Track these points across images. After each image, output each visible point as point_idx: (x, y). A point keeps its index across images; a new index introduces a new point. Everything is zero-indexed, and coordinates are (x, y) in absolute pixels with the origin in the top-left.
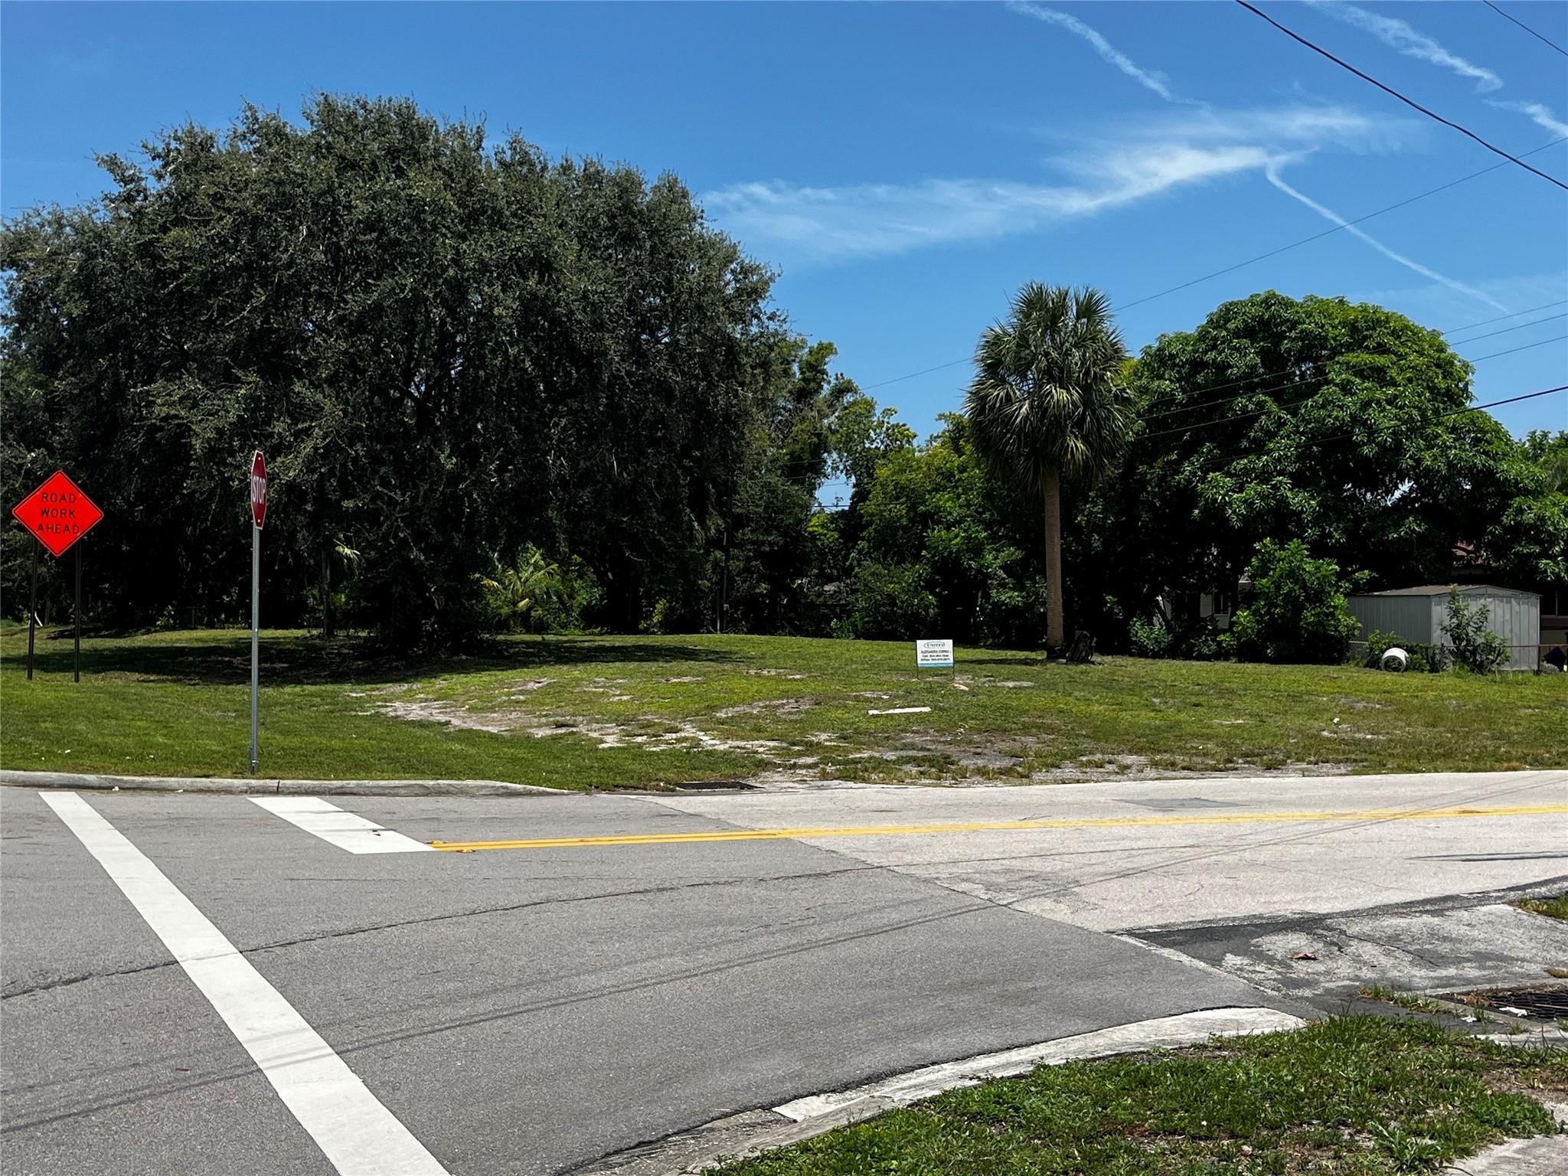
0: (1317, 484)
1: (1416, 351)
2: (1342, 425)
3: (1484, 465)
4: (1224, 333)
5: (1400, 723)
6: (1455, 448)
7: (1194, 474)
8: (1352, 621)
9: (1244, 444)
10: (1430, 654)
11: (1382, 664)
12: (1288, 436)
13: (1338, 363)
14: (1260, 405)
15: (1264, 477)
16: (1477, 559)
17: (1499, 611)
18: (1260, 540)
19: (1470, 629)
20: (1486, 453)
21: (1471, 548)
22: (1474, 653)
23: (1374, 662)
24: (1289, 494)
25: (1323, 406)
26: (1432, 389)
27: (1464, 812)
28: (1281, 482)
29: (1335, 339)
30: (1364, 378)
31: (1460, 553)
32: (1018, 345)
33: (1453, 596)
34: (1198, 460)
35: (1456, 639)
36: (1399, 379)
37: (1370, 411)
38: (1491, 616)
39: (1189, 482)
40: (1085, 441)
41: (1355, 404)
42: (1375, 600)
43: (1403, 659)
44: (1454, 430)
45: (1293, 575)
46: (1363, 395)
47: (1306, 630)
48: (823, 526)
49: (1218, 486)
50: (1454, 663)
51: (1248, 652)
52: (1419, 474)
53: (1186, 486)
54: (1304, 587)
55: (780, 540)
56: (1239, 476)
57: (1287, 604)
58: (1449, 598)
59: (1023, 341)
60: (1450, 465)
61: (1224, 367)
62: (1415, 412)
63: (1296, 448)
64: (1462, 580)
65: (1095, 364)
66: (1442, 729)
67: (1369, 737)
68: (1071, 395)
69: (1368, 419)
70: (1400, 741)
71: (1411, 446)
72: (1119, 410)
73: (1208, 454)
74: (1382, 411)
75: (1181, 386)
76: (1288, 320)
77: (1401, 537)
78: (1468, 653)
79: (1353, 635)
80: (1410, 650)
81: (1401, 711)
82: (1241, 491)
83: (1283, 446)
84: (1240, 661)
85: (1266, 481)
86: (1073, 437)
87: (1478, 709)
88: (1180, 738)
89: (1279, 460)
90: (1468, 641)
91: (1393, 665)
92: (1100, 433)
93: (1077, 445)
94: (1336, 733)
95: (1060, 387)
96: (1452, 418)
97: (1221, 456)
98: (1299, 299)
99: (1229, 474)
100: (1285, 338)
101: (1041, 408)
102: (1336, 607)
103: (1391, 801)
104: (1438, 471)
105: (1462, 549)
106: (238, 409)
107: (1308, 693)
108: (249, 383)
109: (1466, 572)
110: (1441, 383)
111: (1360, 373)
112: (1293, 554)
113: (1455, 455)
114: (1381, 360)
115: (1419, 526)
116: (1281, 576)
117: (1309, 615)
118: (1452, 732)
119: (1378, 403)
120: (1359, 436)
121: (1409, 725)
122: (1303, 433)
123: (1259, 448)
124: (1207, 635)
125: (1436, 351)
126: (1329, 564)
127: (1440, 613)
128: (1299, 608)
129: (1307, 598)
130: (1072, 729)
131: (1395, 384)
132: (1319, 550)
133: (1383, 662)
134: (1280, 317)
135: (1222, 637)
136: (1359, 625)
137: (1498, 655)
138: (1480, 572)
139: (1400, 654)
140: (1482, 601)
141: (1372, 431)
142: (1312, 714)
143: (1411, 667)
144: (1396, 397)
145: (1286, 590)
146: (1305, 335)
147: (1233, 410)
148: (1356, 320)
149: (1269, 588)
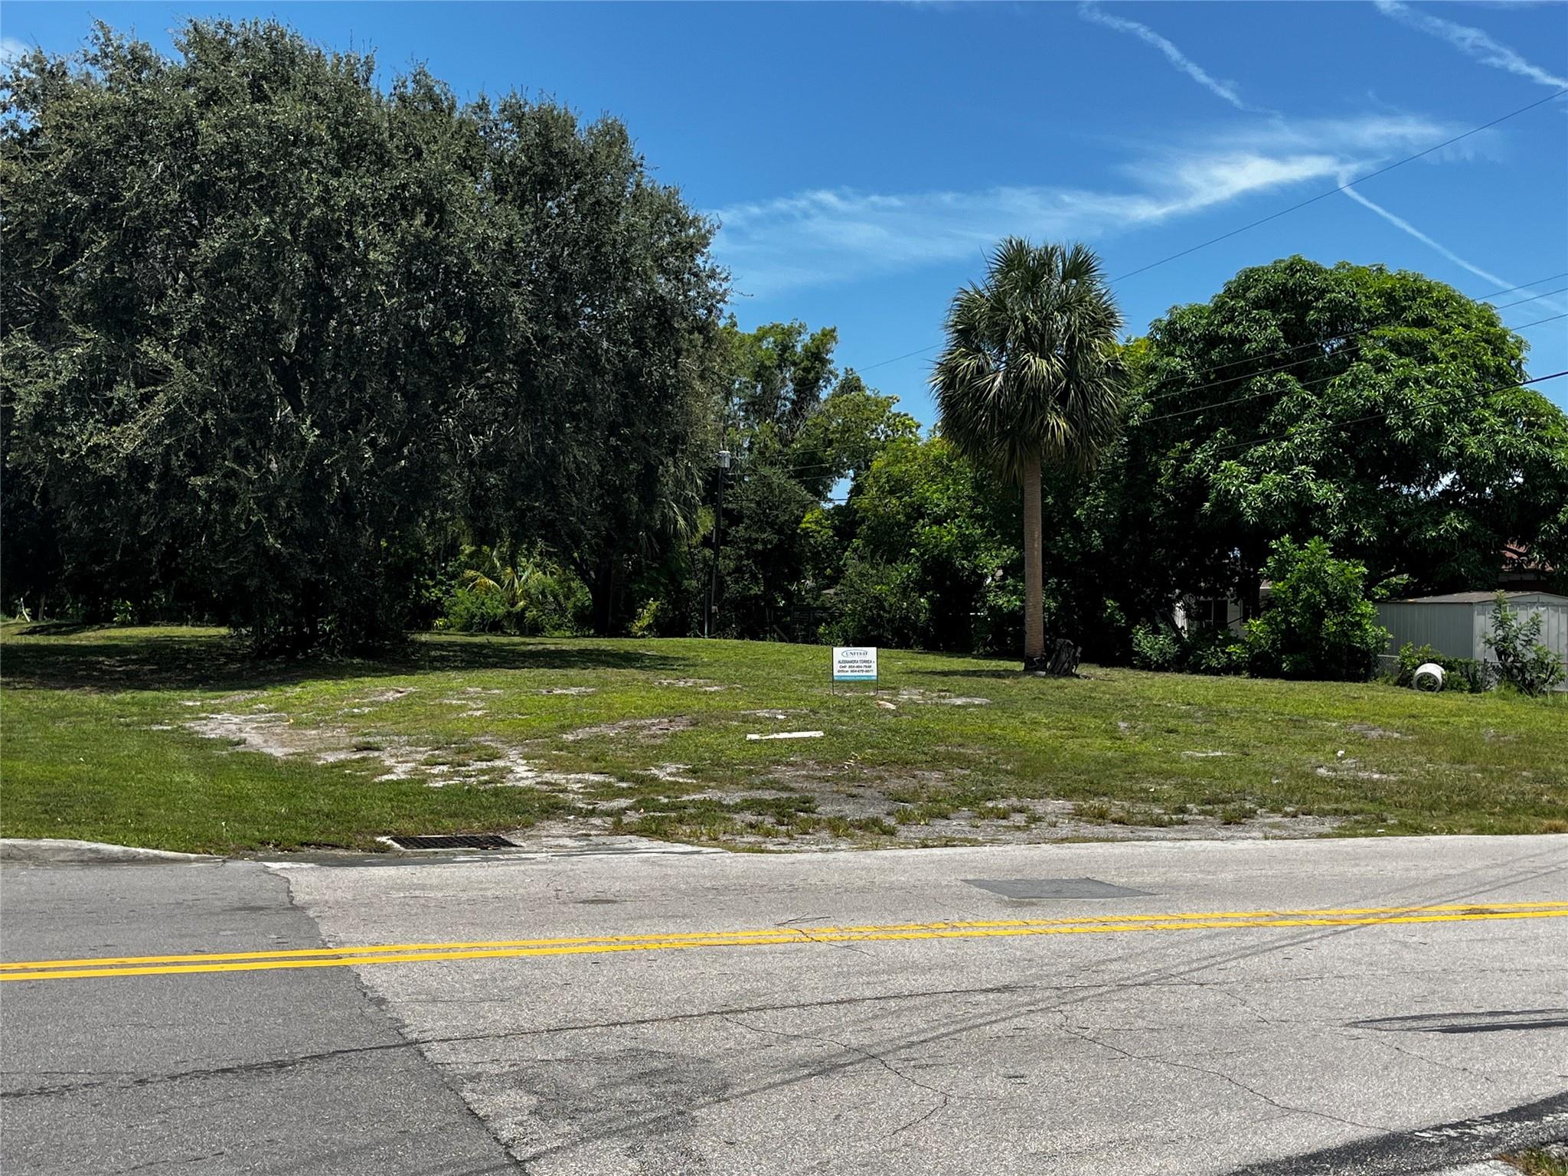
0: (1345, 475)
1: (1461, 325)
2: (1373, 407)
3: (1538, 453)
4: (1243, 303)
5: (1422, 759)
6: (1505, 433)
7: (1206, 462)
8: (1382, 631)
9: (1263, 428)
10: (1471, 671)
11: (1414, 682)
12: (1313, 421)
13: (1371, 337)
14: (1282, 383)
15: (1285, 465)
16: (1530, 562)
17: (1554, 622)
18: (1277, 538)
19: (1518, 643)
20: (1540, 439)
21: (1522, 550)
22: (1522, 670)
23: (1405, 680)
24: (1312, 485)
25: (1353, 385)
26: (1481, 368)
27: (1471, 912)
28: (1303, 471)
29: (1368, 311)
30: (1401, 354)
31: (1509, 554)
32: (992, 309)
33: (1499, 604)
34: (1210, 447)
35: (1501, 654)
36: (1441, 355)
37: (1407, 390)
38: (1543, 628)
39: (1201, 471)
40: (1069, 418)
41: (1389, 383)
42: (1409, 607)
43: (1439, 677)
44: (1503, 413)
45: (1313, 577)
46: (1399, 373)
47: (1328, 641)
48: (817, 522)
49: (1232, 476)
50: (1499, 682)
51: (1262, 666)
52: (1465, 464)
53: (1197, 477)
54: (1326, 594)
55: (775, 538)
56: (1256, 464)
57: (1305, 613)
58: (1494, 607)
59: (998, 303)
60: (1499, 453)
61: (1239, 341)
62: (1459, 393)
63: (1321, 435)
64: (1509, 587)
65: (1080, 330)
66: (1472, 767)
67: (1376, 776)
68: (1052, 366)
69: (1404, 399)
70: (1414, 783)
71: (1452, 431)
72: (1110, 386)
73: (1222, 440)
74: (1420, 392)
75: (1193, 365)
76: (1315, 289)
77: (1440, 536)
78: (1515, 671)
79: (1383, 647)
80: (1447, 666)
81: (1424, 742)
82: (1258, 481)
83: (1306, 432)
84: (1252, 676)
85: (1287, 470)
86: (1054, 414)
87: (1520, 741)
88: (1130, 776)
89: (1301, 446)
90: (1516, 656)
91: (1427, 684)
92: (1086, 411)
93: (1058, 423)
94: (1335, 770)
95: (1040, 357)
96: (1499, 400)
97: (1237, 441)
98: (1329, 265)
99: (1245, 463)
100: (1313, 308)
101: (1017, 380)
102: (1362, 615)
103: (1367, 889)
104: (1485, 460)
105: (1513, 550)
106: (73, 371)
107: (1316, 716)
108: (87, 341)
109: (1516, 577)
110: (1490, 360)
111: (1395, 346)
112: (1313, 554)
113: (1505, 440)
114: (1421, 334)
115: (1462, 522)
116: (1300, 579)
117: (1330, 624)
118: (1483, 770)
119: (1417, 382)
120: (1392, 420)
121: (1430, 761)
122: (1329, 417)
123: (1280, 432)
124: (1217, 646)
125: (1487, 324)
126: (1355, 566)
127: (1484, 624)
128: (1319, 616)
129: (1330, 604)
130: (995, 762)
131: (1436, 360)
132: (1345, 549)
133: (1415, 679)
134: (1307, 284)
135: (1231, 648)
136: (1391, 636)
137: (1552, 673)
138: (1531, 577)
139: (1435, 670)
140: (1534, 609)
141: (1408, 413)
142: (1313, 747)
143: (1447, 686)
144: (1436, 374)
145: (1304, 595)
146: (1335, 306)
147: (1250, 389)
148: (1393, 289)
149: (1284, 592)
